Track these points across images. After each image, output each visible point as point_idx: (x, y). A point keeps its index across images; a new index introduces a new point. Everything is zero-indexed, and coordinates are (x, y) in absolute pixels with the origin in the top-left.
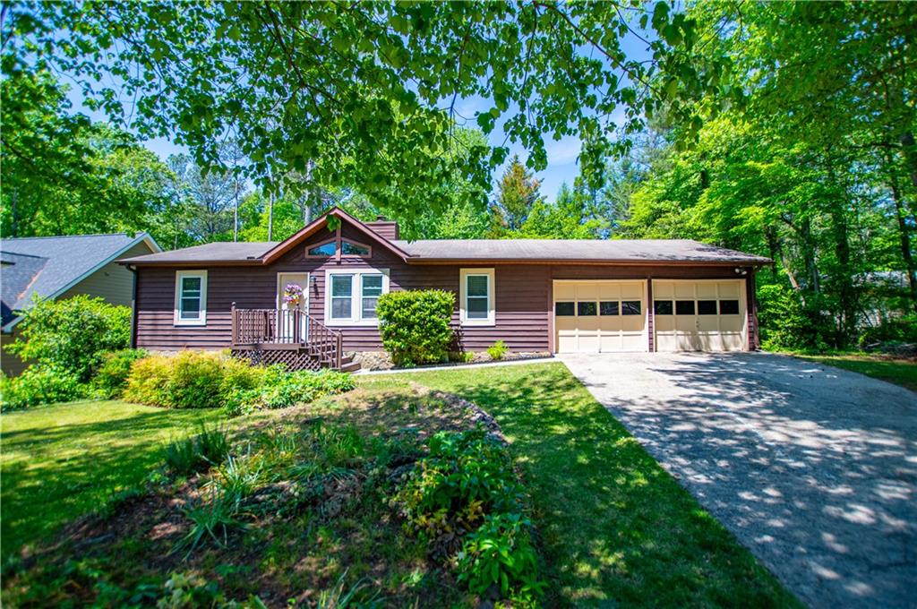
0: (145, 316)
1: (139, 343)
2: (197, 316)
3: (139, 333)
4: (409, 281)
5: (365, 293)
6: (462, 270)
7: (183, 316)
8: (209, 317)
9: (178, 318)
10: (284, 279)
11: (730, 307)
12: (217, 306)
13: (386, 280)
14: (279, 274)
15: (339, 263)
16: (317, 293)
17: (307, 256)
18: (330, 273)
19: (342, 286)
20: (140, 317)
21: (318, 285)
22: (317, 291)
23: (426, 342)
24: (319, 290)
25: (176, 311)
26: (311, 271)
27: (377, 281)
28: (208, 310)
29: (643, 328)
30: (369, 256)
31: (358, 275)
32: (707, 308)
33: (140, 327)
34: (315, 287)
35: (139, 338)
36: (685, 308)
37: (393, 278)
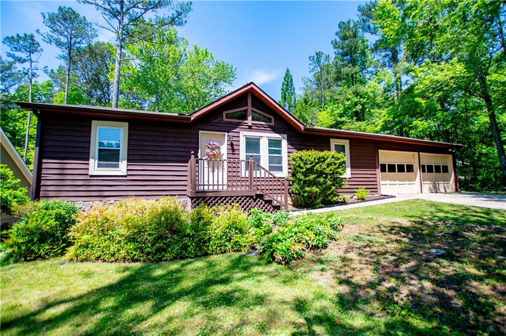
0: (50, 165)
1: (42, 193)
2: (117, 166)
3: (43, 183)
4: (300, 145)
5: (270, 152)
6: (331, 139)
7: (99, 166)
8: (130, 168)
9: (94, 167)
10: (205, 137)
11: (445, 169)
12: (138, 158)
13: (284, 143)
14: (200, 132)
15: (250, 127)
16: (233, 150)
17: (225, 119)
18: (243, 135)
19: (253, 145)
20: (44, 166)
21: (234, 143)
22: (233, 148)
23: (333, 188)
24: (235, 147)
25: (91, 161)
26: (228, 132)
27: (278, 143)
28: (129, 161)
29: (415, 180)
30: (273, 124)
31: (265, 138)
32: (438, 169)
33: (43, 177)
34: (232, 145)
35: (42, 188)
36: (430, 169)
37: (290, 142)
